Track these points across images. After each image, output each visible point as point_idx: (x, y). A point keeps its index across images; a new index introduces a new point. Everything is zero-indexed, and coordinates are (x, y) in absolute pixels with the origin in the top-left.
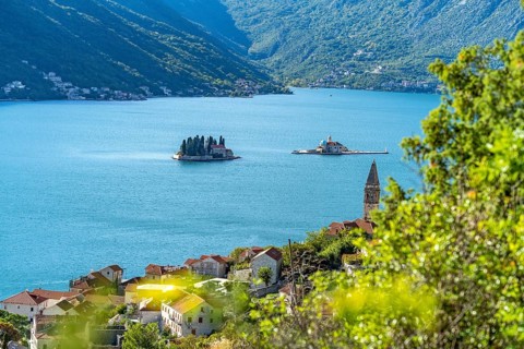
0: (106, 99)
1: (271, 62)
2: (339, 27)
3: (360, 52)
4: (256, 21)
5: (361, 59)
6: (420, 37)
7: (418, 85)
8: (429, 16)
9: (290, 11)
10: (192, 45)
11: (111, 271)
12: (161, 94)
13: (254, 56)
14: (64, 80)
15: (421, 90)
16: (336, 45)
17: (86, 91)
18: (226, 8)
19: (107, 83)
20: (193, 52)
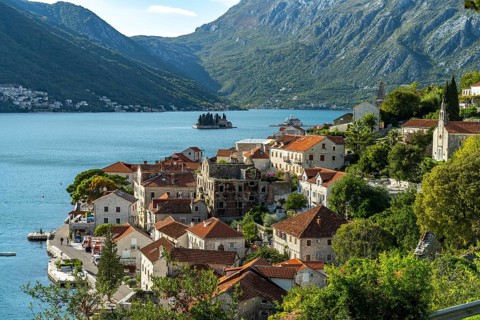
0: (139, 111)
1: (230, 97)
2: (269, 75)
3: (283, 89)
4: (221, 74)
5: (285, 92)
6: (319, 78)
7: (320, 105)
8: (323, 66)
9: (240, 68)
10: (186, 84)
11: (192, 152)
12: (171, 110)
13: (221, 94)
14: (112, 101)
15: (322, 108)
16: (269, 86)
17: (126, 107)
18: (203, 68)
19: (138, 103)
20: (188, 87)
